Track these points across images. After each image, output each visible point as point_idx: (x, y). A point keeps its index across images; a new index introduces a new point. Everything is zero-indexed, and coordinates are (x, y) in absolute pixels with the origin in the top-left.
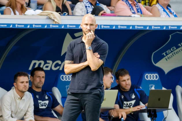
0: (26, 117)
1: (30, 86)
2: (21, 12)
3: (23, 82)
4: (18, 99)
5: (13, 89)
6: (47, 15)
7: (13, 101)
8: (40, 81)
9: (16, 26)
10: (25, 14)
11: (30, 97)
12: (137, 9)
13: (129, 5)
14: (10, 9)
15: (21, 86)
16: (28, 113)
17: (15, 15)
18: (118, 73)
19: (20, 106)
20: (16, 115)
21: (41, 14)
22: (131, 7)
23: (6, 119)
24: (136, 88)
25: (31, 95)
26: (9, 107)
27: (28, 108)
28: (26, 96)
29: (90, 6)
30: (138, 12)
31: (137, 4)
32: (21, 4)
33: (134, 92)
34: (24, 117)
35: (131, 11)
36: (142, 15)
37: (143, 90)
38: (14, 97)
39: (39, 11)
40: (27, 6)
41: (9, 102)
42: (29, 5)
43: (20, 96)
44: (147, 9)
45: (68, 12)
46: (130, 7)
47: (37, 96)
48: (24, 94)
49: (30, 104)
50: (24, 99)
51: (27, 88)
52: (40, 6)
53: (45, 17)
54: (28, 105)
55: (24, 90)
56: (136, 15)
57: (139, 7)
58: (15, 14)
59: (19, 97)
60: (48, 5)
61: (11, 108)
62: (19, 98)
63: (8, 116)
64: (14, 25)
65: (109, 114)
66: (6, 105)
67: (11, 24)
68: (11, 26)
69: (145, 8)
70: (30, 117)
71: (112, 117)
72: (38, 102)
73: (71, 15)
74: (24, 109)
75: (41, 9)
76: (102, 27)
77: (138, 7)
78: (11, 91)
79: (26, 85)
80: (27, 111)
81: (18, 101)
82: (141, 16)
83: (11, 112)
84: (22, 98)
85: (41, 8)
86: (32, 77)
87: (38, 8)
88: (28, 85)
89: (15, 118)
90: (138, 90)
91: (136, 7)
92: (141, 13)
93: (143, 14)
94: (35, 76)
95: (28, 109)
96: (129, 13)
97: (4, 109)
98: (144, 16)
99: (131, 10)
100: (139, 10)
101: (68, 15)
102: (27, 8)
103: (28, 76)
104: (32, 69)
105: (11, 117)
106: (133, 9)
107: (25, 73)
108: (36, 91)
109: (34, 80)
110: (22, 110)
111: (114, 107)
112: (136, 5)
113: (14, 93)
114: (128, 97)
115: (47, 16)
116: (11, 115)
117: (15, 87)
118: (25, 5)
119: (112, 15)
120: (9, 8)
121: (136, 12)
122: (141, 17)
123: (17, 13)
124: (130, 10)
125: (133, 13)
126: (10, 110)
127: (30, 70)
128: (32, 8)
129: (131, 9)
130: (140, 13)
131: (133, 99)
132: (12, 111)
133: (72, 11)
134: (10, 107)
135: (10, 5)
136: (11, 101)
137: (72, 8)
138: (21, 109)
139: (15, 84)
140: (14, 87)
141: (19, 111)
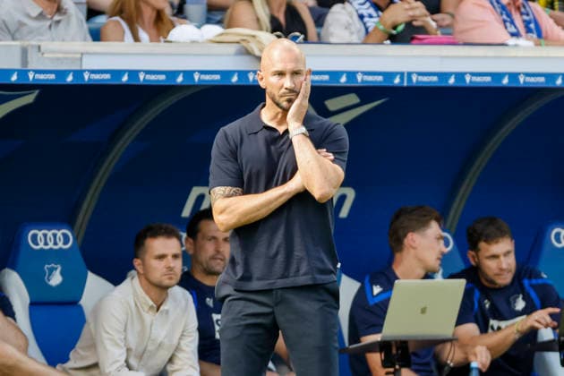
0: (175, 367)
1: (186, 270)
2: (154, 32)
3: (162, 257)
4: (146, 308)
5: (132, 278)
6: (238, 43)
7: (132, 316)
8: (218, 252)
9: (142, 77)
10: (169, 38)
11: (187, 304)
12: (524, 21)
13: (499, 10)
14: (120, 25)
15: (158, 270)
16: (180, 355)
17: (138, 43)
18: (475, 231)
19: (153, 331)
20: (142, 363)
21: (218, 39)
22: (505, 17)
23: (110, 373)
24: (530, 278)
25: (190, 298)
26: (118, 337)
27: (180, 339)
28: (175, 300)
29: (374, 14)
30: (529, 30)
31: (524, 7)
32: (154, 8)
33: (522, 291)
34: (169, 368)
35: (506, 28)
36: (542, 41)
37: (550, 282)
38: (136, 305)
39: (213, 30)
40: (175, 15)
41: (118, 320)
42: (180, 11)
43: (153, 301)
44: (558, 22)
45: (304, 31)
46: (502, 14)
47: (208, 299)
48: (167, 294)
49: (185, 326)
50: (167, 312)
51: (175, 274)
52: (215, 13)
53: (232, 49)
54: (181, 331)
55: (166, 282)
56: (522, 42)
57: (531, 16)
58: (136, 39)
59: (151, 303)
60: (242, 11)
61: (125, 339)
62: (151, 307)
63: (118, 364)
64: (133, 73)
65: (436, 357)
66: (108, 330)
67: (125, 71)
68: (125, 79)
69: (551, 17)
70: (186, 367)
71: (449, 365)
72: (212, 319)
73: (315, 39)
74: (166, 341)
75: (219, 22)
76: (414, 78)
77: (528, 15)
78: (126, 285)
79: (172, 265)
80: (178, 348)
81: (148, 317)
82: (538, 44)
83: (124, 350)
84: (162, 308)
85: (218, 18)
86: (191, 240)
87: (209, 21)
88: (178, 265)
89: (137, 371)
90: (534, 281)
91: (522, 14)
92: (540, 35)
93: (546, 38)
94: (200, 236)
95: (179, 344)
96: (501, 34)
97: (103, 343)
98: (547, 45)
99: (508, 24)
100: (532, 26)
101: (306, 40)
102: (175, 19)
103: (179, 238)
104: (191, 214)
105: (127, 369)
106: (512, 23)
107: (170, 226)
108: (204, 285)
109: (198, 249)
110: (160, 345)
111: (454, 334)
112: (523, 10)
113: (135, 291)
114: (502, 307)
115: (237, 45)
116: (126, 361)
117: (138, 273)
118: (168, 11)
119: (445, 40)
120: (118, 22)
121: (522, 30)
122: (539, 47)
123: (143, 35)
124: (502, 26)
125: (513, 35)
126: (122, 344)
127: (185, 219)
128: (191, 21)
129: (508, 21)
130: (535, 36)
131: (518, 311)
132: (128, 350)
133: (318, 30)
134: (123, 337)
135: (120, 11)
136: (127, 314)
137: (320, 21)
138: (159, 342)
139: (137, 262)
140: (133, 272)
141: (150, 348)
